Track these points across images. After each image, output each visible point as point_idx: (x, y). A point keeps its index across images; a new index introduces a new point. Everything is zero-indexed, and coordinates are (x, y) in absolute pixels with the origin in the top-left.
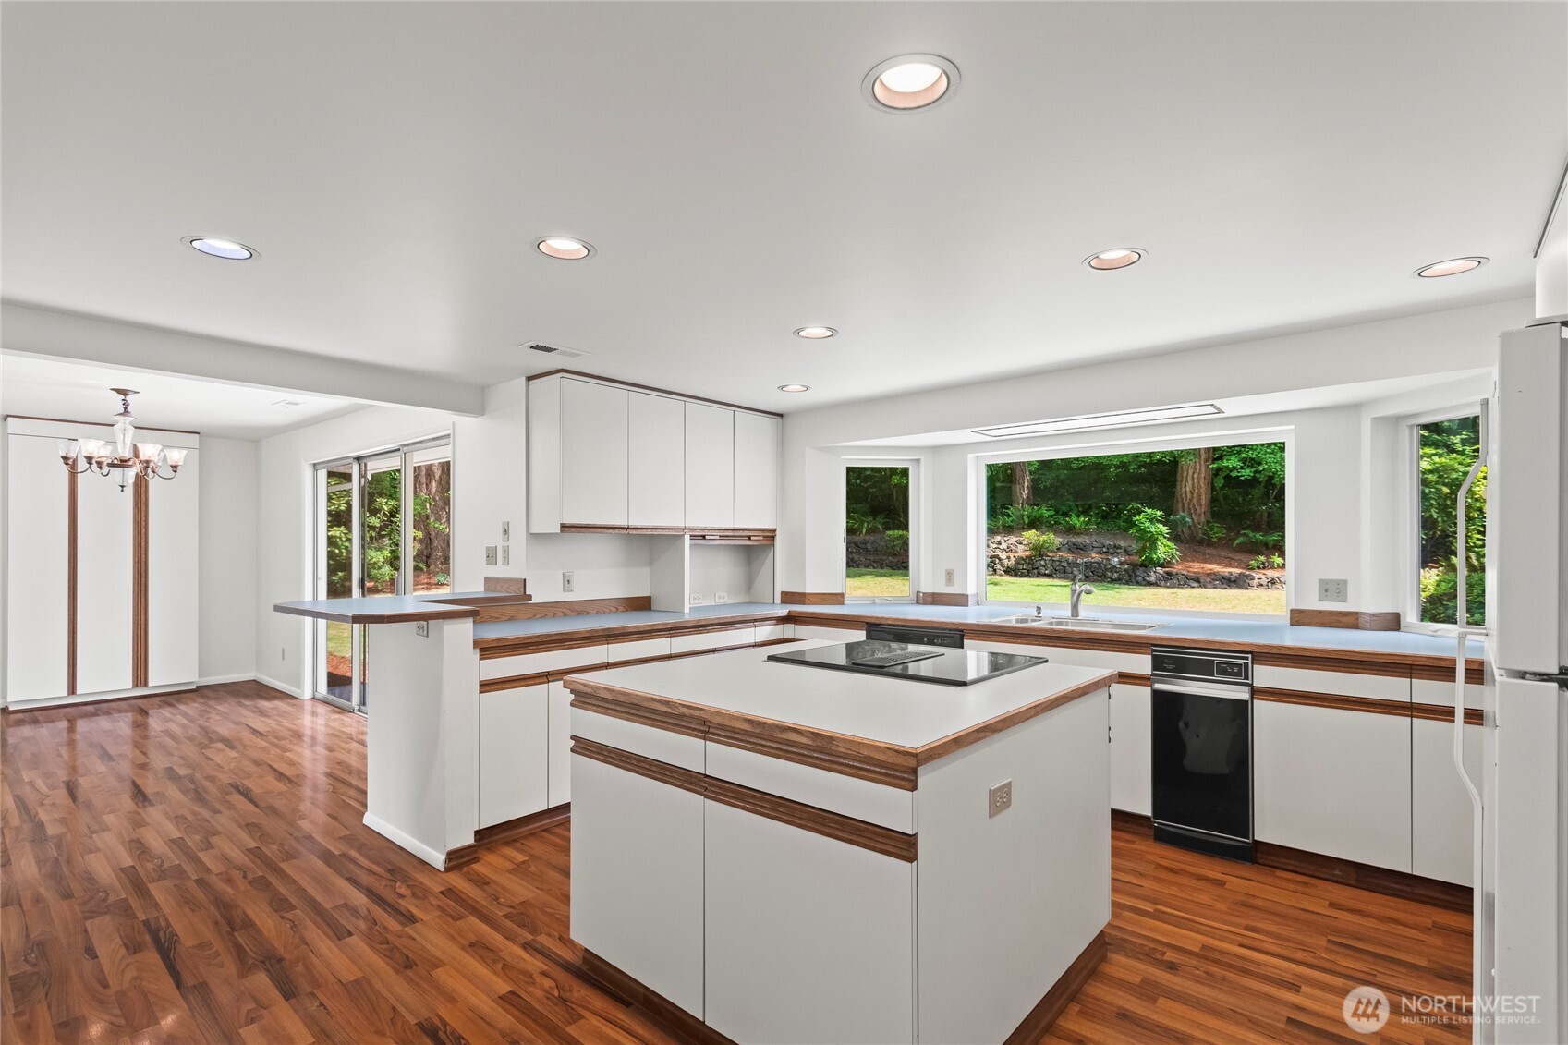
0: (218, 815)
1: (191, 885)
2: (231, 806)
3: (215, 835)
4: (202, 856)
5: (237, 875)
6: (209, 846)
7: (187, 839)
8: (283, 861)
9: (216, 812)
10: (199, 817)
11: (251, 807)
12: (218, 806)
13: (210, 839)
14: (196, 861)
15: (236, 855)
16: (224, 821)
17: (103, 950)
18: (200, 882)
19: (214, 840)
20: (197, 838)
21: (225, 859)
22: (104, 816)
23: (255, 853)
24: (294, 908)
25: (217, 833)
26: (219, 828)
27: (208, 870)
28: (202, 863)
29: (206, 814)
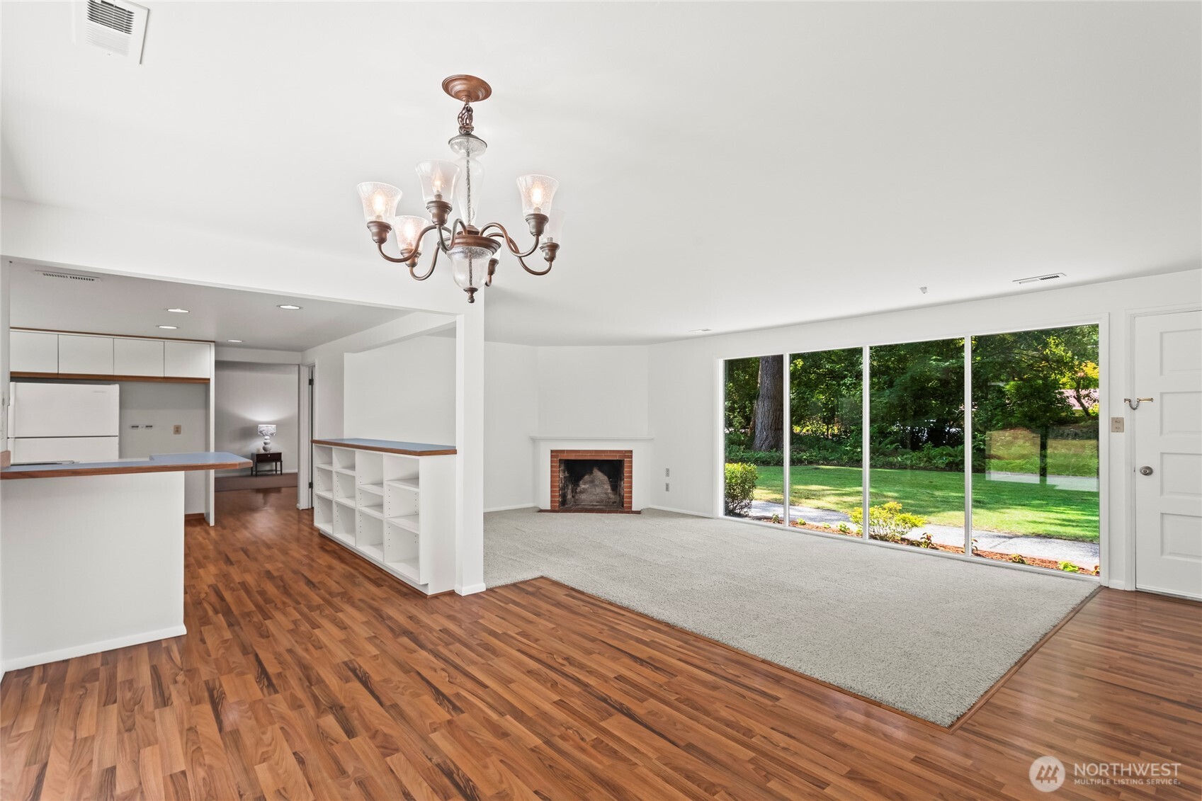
0: (289, 648)
1: (303, 602)
2: (278, 657)
3: (292, 630)
4: (299, 617)
5: (280, 605)
6: (295, 622)
7: (310, 628)
8: (253, 612)
9: (290, 651)
10: (303, 646)
11: (262, 655)
12: (288, 658)
13: (295, 627)
14: (301, 614)
15: (279, 616)
16: (285, 641)
17: (334, 583)
18: (298, 603)
19: (292, 627)
20: (303, 628)
21: (284, 614)
22: (379, 653)
23: (267, 616)
24: (257, 591)
25: (290, 631)
26: (288, 635)
27: (295, 608)
28: (298, 611)
29: (299, 651)
